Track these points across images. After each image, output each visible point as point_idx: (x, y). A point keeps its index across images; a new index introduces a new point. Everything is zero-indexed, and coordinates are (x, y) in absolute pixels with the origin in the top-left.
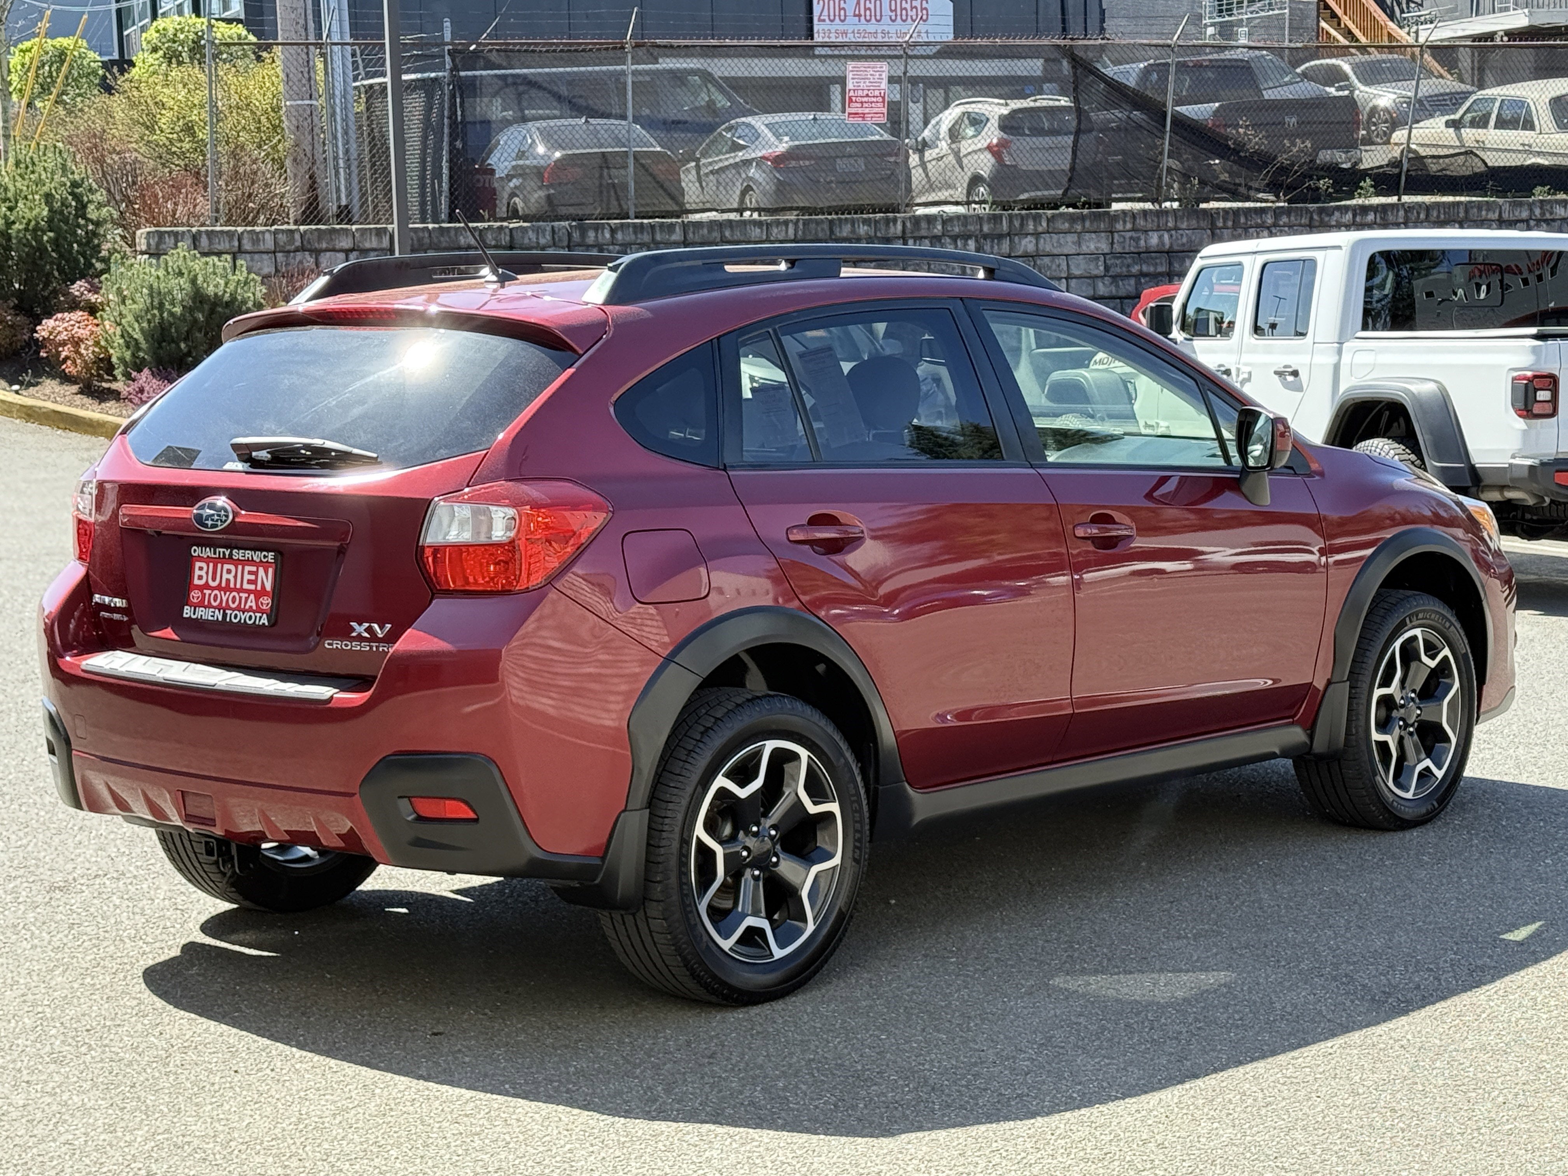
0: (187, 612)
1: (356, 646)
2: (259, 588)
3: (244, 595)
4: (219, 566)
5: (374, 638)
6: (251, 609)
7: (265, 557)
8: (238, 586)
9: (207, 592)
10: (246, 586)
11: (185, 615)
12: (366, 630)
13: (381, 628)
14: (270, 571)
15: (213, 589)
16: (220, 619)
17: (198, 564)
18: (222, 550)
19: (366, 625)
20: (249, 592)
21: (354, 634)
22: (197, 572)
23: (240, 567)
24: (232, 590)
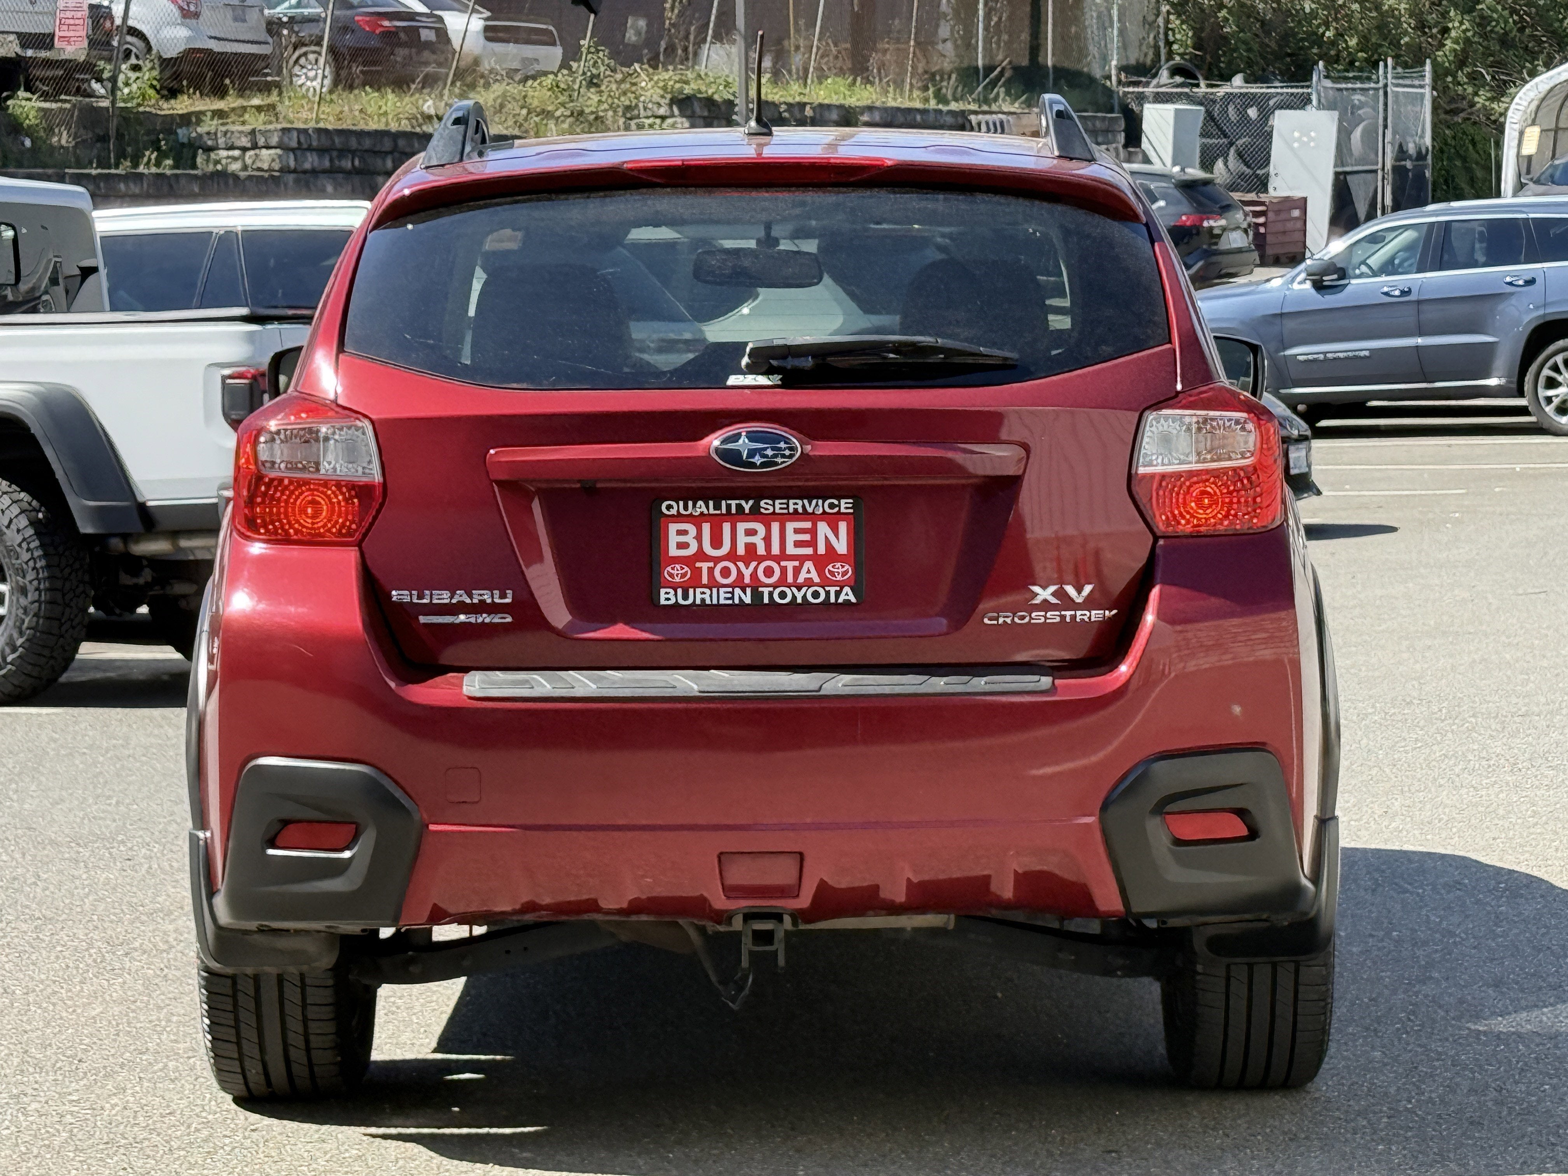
0: (666, 597)
1: (1038, 617)
2: (821, 550)
3: (790, 565)
4: (727, 527)
5: (1066, 602)
6: (809, 583)
7: (832, 506)
8: (776, 550)
9: (705, 566)
10: (791, 550)
11: (663, 602)
12: (1054, 594)
13: (1079, 591)
14: (843, 527)
15: (717, 560)
16: (748, 600)
17: (673, 528)
18: (733, 503)
19: (1052, 589)
20: (802, 559)
21: (1037, 601)
22: (673, 539)
23: (775, 527)
24: (761, 559)
